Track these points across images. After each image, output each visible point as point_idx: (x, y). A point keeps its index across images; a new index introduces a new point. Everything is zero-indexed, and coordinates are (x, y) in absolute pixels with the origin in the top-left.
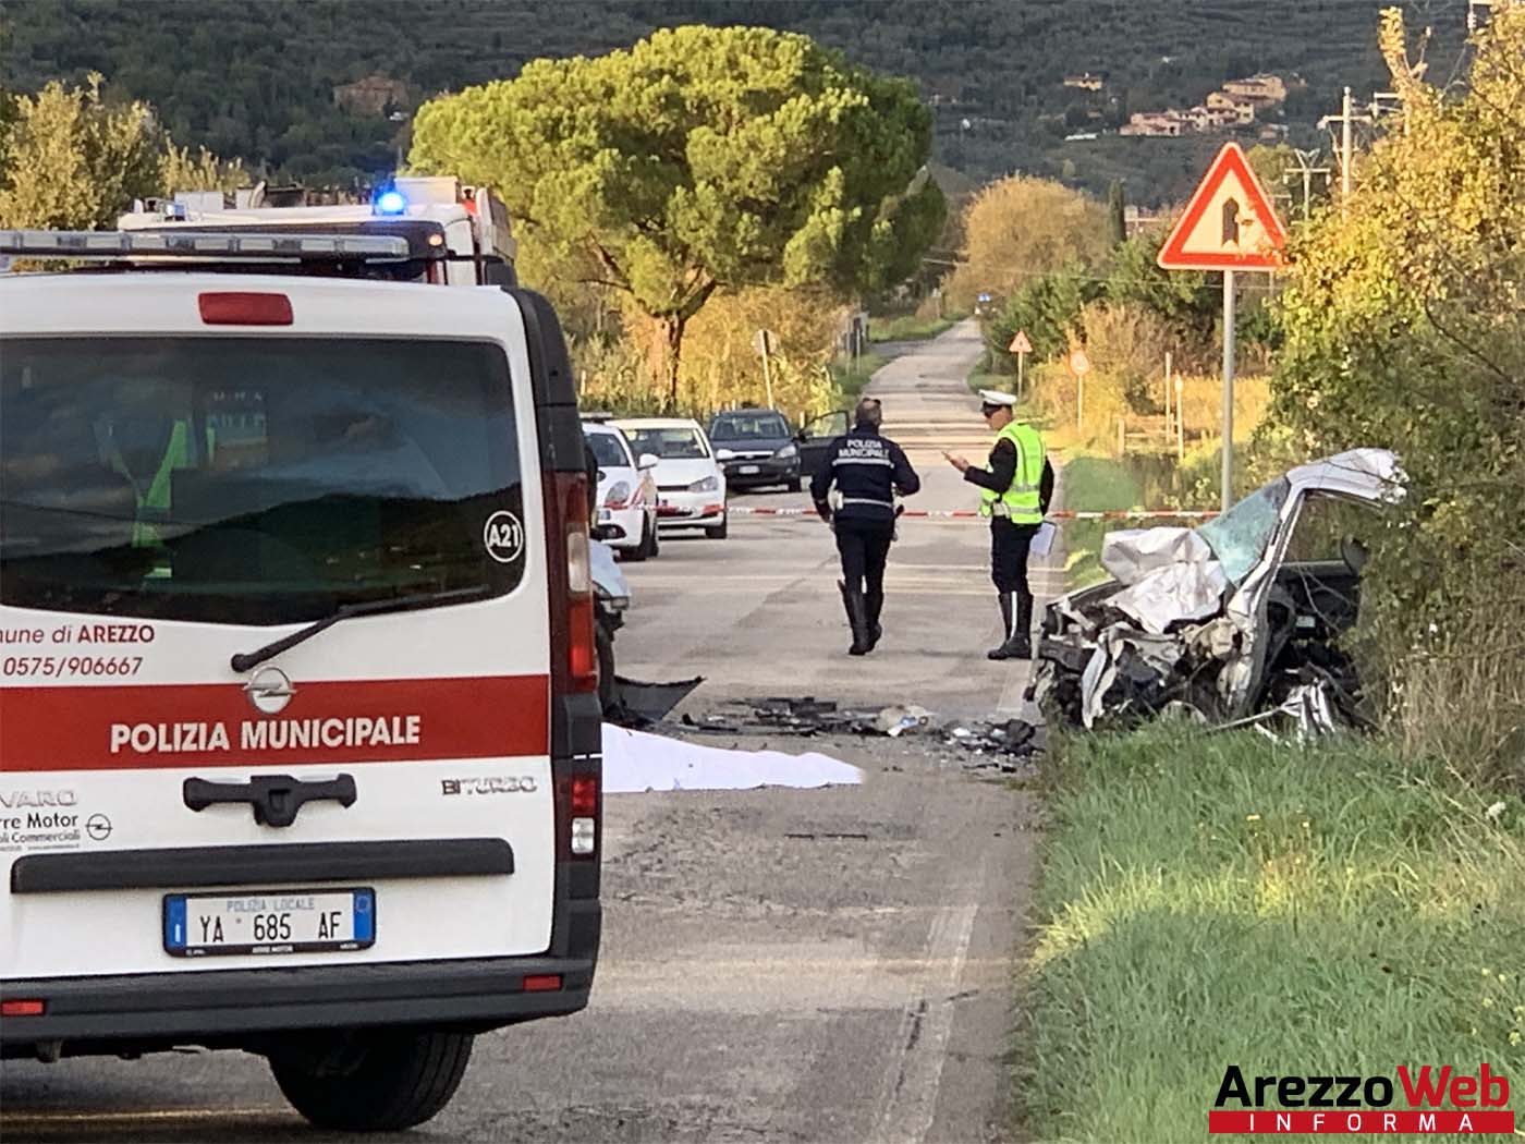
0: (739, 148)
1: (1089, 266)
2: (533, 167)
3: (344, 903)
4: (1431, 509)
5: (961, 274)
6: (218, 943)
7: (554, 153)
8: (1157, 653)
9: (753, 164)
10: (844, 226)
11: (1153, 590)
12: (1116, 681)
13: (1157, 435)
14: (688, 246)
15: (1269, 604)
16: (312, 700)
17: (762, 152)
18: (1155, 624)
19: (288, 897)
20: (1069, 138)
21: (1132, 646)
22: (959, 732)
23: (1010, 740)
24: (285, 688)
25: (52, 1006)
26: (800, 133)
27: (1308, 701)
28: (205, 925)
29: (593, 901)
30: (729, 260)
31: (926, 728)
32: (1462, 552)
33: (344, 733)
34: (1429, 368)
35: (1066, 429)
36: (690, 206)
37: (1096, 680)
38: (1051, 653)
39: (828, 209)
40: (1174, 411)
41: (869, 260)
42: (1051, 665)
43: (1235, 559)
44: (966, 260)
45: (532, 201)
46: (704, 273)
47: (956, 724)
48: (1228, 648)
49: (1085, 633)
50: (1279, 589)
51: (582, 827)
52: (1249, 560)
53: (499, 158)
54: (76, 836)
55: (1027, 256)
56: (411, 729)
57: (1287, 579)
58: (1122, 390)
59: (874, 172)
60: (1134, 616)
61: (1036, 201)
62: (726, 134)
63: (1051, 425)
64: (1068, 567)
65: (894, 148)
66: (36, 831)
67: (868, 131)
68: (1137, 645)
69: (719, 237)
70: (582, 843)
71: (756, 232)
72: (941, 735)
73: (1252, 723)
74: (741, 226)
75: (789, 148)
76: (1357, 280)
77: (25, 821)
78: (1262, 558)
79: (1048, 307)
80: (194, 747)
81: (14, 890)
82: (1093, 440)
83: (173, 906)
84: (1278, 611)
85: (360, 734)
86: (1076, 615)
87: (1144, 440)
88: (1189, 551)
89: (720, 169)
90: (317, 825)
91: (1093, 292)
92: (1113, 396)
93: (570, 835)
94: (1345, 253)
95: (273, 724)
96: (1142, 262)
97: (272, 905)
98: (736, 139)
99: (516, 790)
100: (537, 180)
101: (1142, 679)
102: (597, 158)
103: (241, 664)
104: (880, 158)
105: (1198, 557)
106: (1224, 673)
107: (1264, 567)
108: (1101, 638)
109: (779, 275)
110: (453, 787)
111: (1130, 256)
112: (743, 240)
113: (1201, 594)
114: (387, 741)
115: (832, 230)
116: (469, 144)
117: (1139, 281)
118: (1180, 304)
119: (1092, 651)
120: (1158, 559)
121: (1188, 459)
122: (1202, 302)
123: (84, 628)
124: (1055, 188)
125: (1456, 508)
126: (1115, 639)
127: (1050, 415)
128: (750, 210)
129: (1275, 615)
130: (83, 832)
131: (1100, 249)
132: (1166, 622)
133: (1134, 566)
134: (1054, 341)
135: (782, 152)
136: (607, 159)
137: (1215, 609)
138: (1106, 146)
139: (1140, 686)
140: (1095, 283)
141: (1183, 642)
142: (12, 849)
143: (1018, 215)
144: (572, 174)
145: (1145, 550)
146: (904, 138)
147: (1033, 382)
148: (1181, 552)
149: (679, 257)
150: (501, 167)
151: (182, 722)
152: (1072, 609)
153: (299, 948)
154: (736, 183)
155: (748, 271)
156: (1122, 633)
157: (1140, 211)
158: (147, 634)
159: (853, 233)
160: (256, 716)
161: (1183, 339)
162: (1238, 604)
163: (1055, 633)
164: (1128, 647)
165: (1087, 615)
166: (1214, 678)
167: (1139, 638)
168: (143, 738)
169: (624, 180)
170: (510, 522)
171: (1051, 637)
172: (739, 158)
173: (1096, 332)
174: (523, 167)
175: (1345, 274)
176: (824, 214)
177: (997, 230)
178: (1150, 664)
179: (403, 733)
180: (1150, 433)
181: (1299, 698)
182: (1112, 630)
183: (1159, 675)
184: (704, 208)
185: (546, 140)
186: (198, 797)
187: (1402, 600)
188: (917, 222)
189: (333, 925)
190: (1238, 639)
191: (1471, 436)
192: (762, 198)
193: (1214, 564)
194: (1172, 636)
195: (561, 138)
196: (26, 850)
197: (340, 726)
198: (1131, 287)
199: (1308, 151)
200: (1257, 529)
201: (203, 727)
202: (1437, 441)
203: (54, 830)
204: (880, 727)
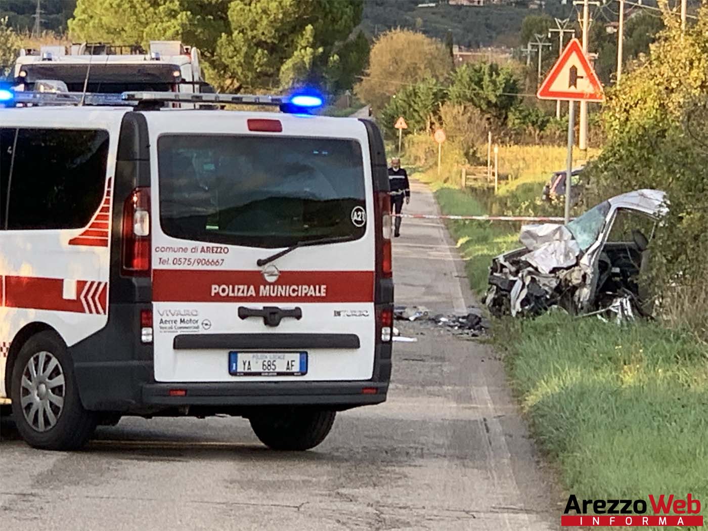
0: (257, 13)
1: (437, 80)
2: (143, 20)
3: (296, 357)
4: (681, 218)
5: (367, 83)
6: (249, 371)
7: (155, 13)
8: (546, 283)
9: (265, 22)
10: (313, 57)
11: (543, 253)
12: (526, 296)
13: (484, 176)
14: (227, 66)
15: (600, 261)
16: (286, 278)
17: (269, 15)
18: (545, 269)
19: (275, 354)
20: (420, 5)
21: (535, 279)
22: (443, 319)
23: (470, 324)
24: (276, 273)
25: (188, 392)
26: (291, 5)
27: (622, 305)
28: (244, 364)
29: (388, 360)
30: (250, 75)
31: (427, 317)
32: (696, 238)
33: (298, 291)
34: (680, 153)
35: (430, 172)
36: (229, 44)
37: (518, 294)
38: (495, 281)
39: (305, 48)
40: (492, 164)
41: (327, 76)
42: (495, 287)
43: (584, 239)
44: (368, 75)
45: (142, 39)
46: (235, 81)
47: (442, 316)
48: (579, 281)
49: (511, 273)
50: (604, 254)
51: (386, 330)
52: (591, 241)
53: (125, 15)
54: (198, 327)
55: (403, 75)
56: (323, 290)
57: (607, 249)
58: (462, 153)
59: (330, 28)
60: (535, 265)
61: (408, 44)
62: (250, 5)
63: (420, 169)
64: (459, 245)
65: (342, 14)
66: (183, 325)
67: (328, 6)
68: (537, 278)
69: (244, 62)
70: (385, 337)
71: (265, 59)
72: (435, 321)
73: (595, 315)
74: (257, 56)
75: (284, 14)
76: (641, 109)
77: (179, 321)
78: (597, 239)
79: (415, 103)
80: (242, 295)
81: (175, 347)
82: (448, 178)
83: (232, 356)
84: (604, 265)
85: (304, 292)
86: (506, 264)
87: (475, 179)
88: (561, 235)
89: (246, 25)
90: (287, 327)
91: (440, 94)
92: (457, 154)
93: (381, 334)
94: (636, 97)
95: (272, 287)
96: (468, 79)
97: (269, 357)
98: (255, 8)
99: (360, 315)
100: (145, 27)
101: (538, 295)
102: (179, 16)
103: (260, 263)
104: (334, 21)
105: (566, 238)
106: (577, 293)
107: (598, 244)
108: (520, 275)
109: (277, 83)
110: (338, 314)
111: (462, 76)
112: (258, 64)
113: (567, 256)
114: (314, 295)
115: (307, 60)
116: (108, 6)
117: (467, 90)
118: (489, 103)
119: (514, 282)
120: (547, 239)
121: (501, 190)
122: (501, 102)
123: (203, 248)
124: (420, 36)
125: (694, 218)
126: (526, 276)
127: (418, 164)
128: (262, 48)
129: (602, 266)
130: (201, 326)
131: (443, 72)
132: (551, 268)
133: (535, 242)
134: (418, 122)
135: (280, 16)
136: (184, 17)
137: (574, 262)
138: (441, 10)
139: (538, 298)
140: (441, 90)
141: (558, 277)
142: (173, 332)
143: (399, 50)
144: (165, 25)
145: (540, 234)
146: (348, 10)
147: (406, 145)
148: (557, 236)
149: (222, 72)
150: (126, 21)
151: (238, 284)
152: (505, 261)
153: (279, 374)
154: (255, 32)
155: (259, 81)
156: (530, 273)
157: (460, 48)
158: (226, 250)
159: (319, 61)
160: (266, 283)
161: (490, 123)
162: (585, 260)
163: (496, 271)
164: (533, 280)
165: (512, 264)
166: (573, 294)
167: (537, 275)
168: (224, 290)
169: (193, 29)
170: (361, 211)
171: (495, 274)
172: (257, 18)
173: (447, 119)
174: (138, 20)
175: (636, 106)
176: (303, 51)
177: (386, 59)
178: (543, 287)
179: (320, 292)
180: (478, 176)
181: (618, 304)
182: (525, 271)
183: (547, 293)
184: (237, 45)
185: (151, 6)
186: (244, 314)
187: (667, 259)
188: (354, 56)
189: (292, 366)
190: (584, 277)
191: (700, 185)
192: (269, 41)
193: (574, 241)
194: (553, 275)
195: (159, 5)
196: (179, 332)
197: (296, 288)
198: (462, 93)
199: (562, 19)
200: (594, 226)
201: (246, 287)
202: (684, 187)
203: (189, 325)
204: (404, 316)
